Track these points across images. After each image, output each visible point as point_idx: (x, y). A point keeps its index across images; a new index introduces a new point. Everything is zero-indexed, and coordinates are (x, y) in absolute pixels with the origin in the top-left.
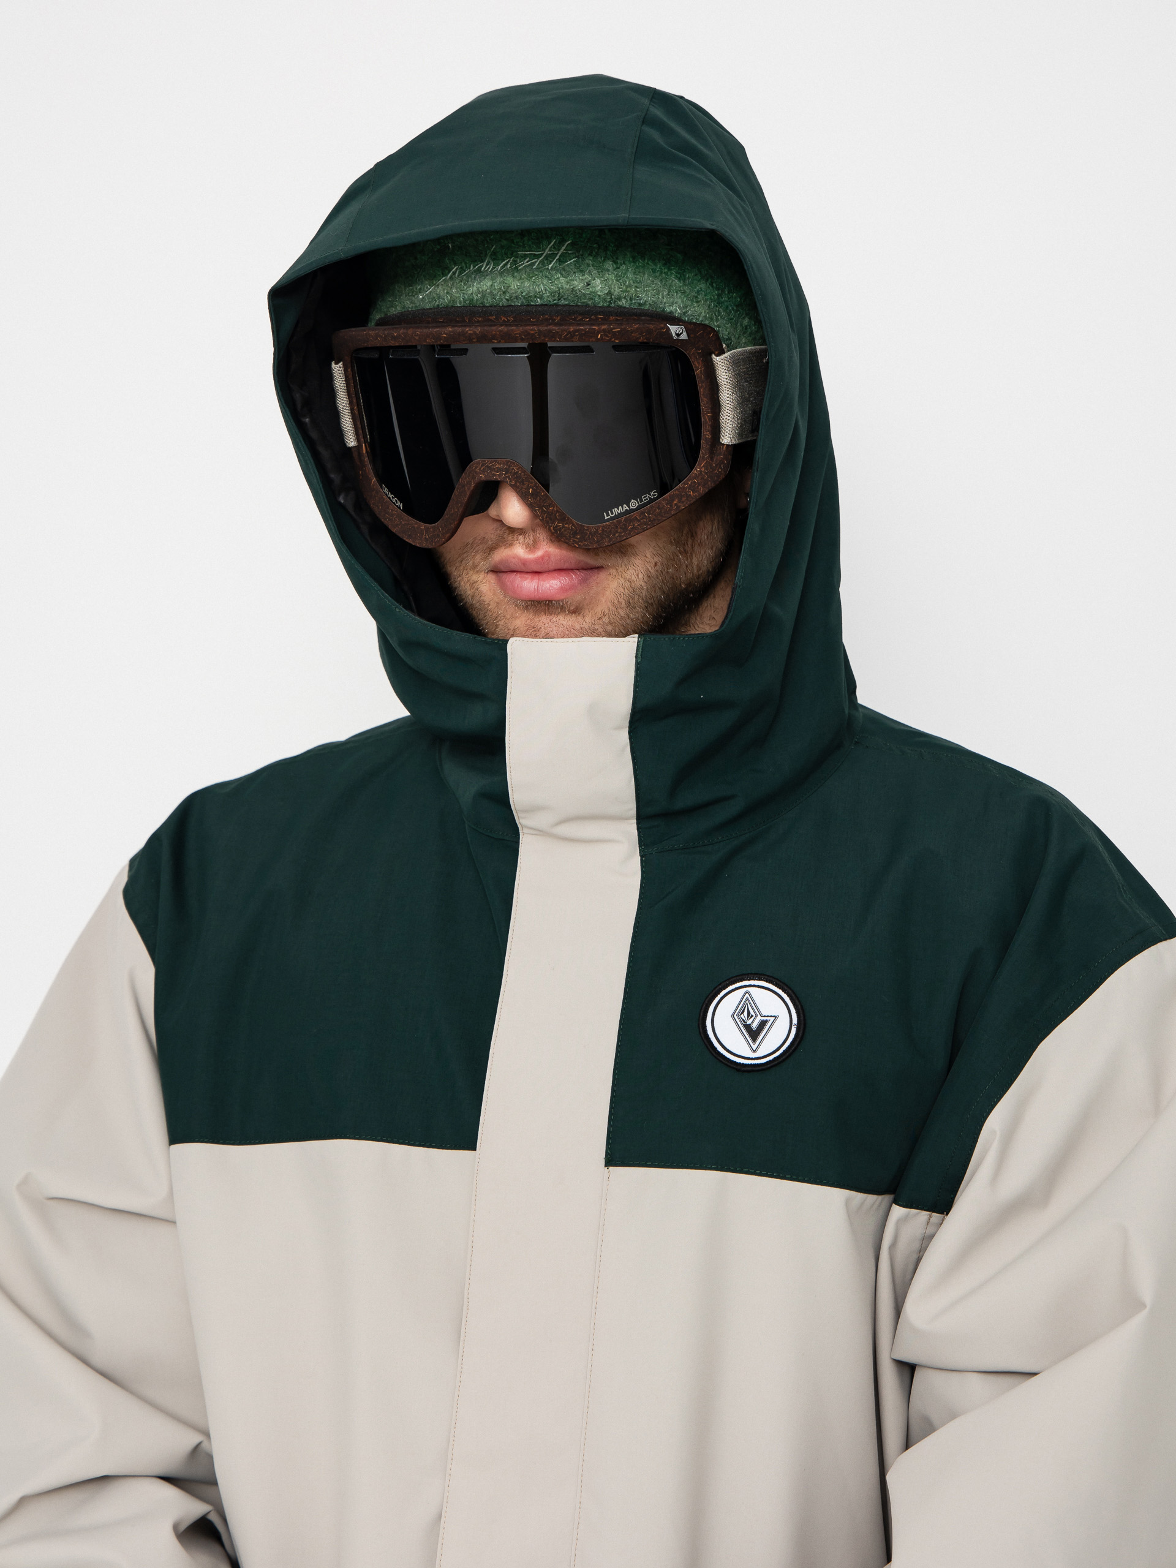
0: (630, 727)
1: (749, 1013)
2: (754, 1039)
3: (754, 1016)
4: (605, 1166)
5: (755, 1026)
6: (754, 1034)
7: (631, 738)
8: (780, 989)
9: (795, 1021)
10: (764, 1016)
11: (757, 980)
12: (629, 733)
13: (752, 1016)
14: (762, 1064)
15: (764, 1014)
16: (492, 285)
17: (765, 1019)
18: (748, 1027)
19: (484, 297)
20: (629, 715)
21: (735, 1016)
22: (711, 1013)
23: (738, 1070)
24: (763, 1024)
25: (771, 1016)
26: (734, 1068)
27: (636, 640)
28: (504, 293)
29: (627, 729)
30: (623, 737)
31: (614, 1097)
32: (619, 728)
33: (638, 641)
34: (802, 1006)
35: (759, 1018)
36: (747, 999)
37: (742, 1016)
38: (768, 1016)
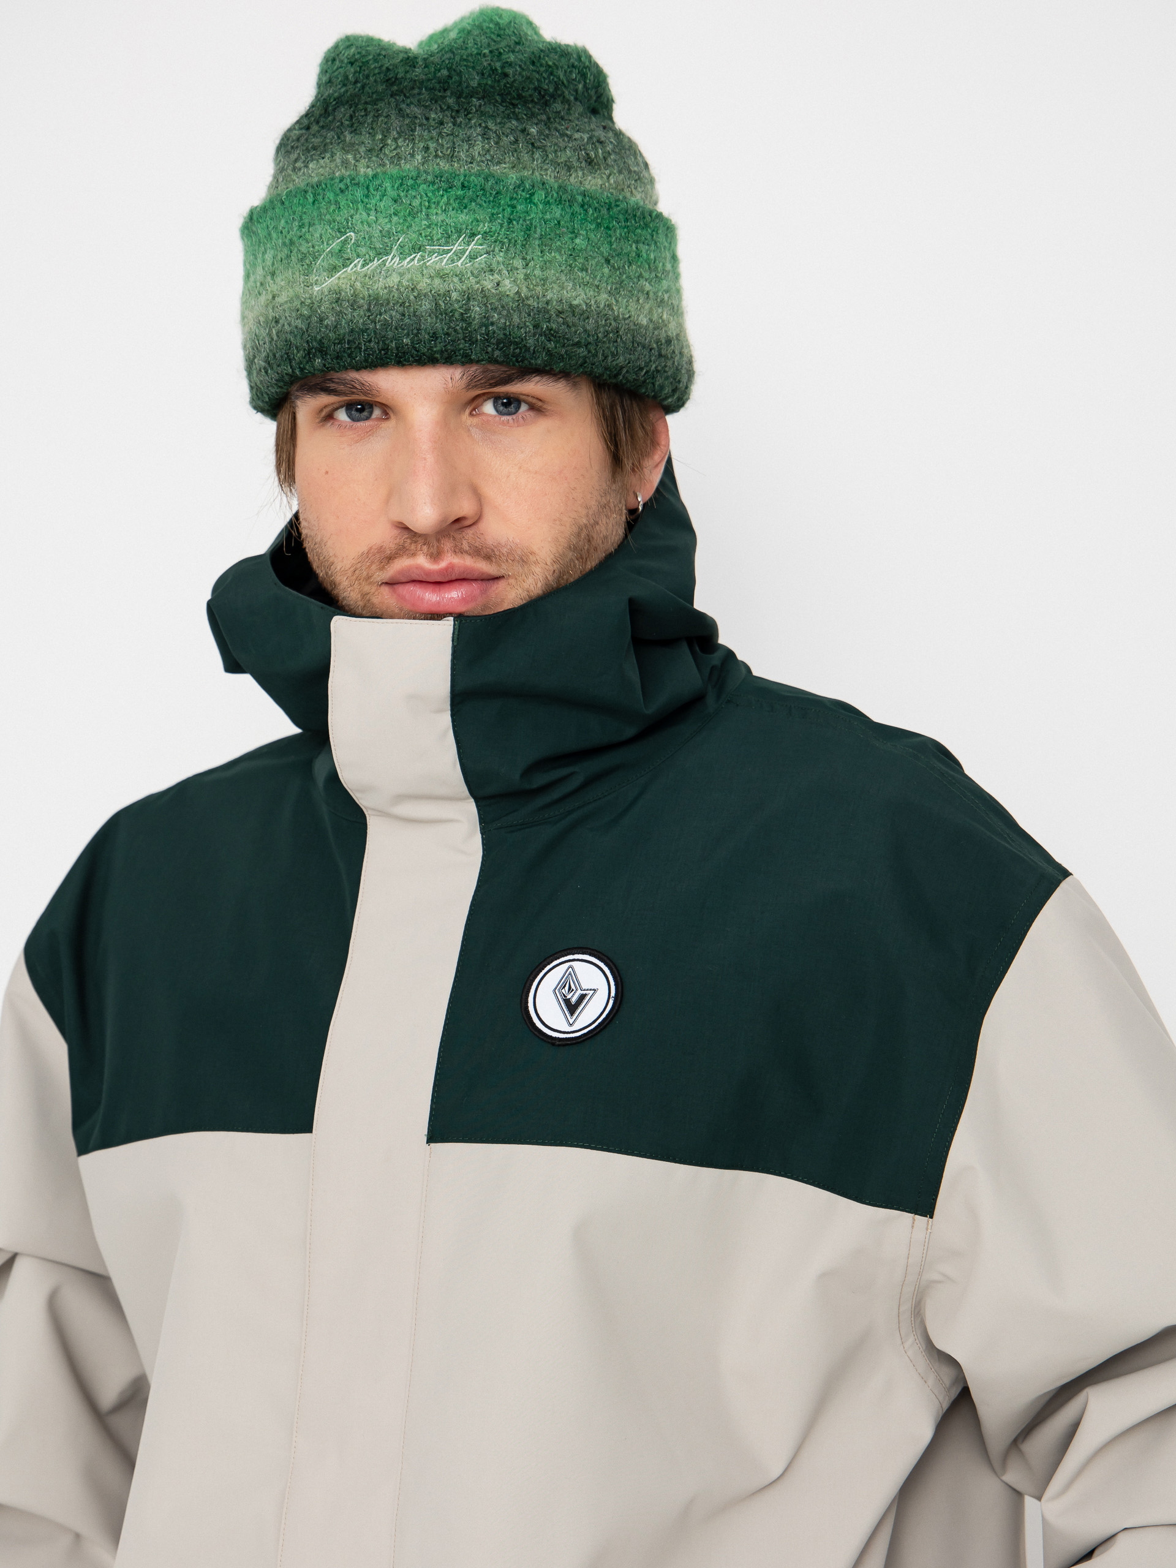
0: (452, 710)
1: (570, 987)
2: (572, 1013)
3: (575, 989)
4: (427, 1143)
5: (574, 1000)
6: (572, 1008)
7: (453, 721)
8: (602, 962)
9: (613, 994)
10: (584, 990)
11: (581, 954)
12: (452, 716)
13: (573, 990)
14: (577, 1037)
15: (584, 988)
16: (399, 282)
17: (584, 992)
18: (567, 1002)
19: (390, 292)
20: (450, 699)
21: (557, 991)
22: (534, 989)
23: (553, 1044)
24: (582, 997)
25: (591, 990)
26: (549, 1042)
27: (452, 623)
28: (413, 289)
29: (449, 712)
30: (446, 719)
31: (438, 1074)
32: (440, 711)
33: (454, 625)
34: (621, 979)
35: (579, 992)
36: (570, 974)
37: (563, 991)
38: (587, 990)
